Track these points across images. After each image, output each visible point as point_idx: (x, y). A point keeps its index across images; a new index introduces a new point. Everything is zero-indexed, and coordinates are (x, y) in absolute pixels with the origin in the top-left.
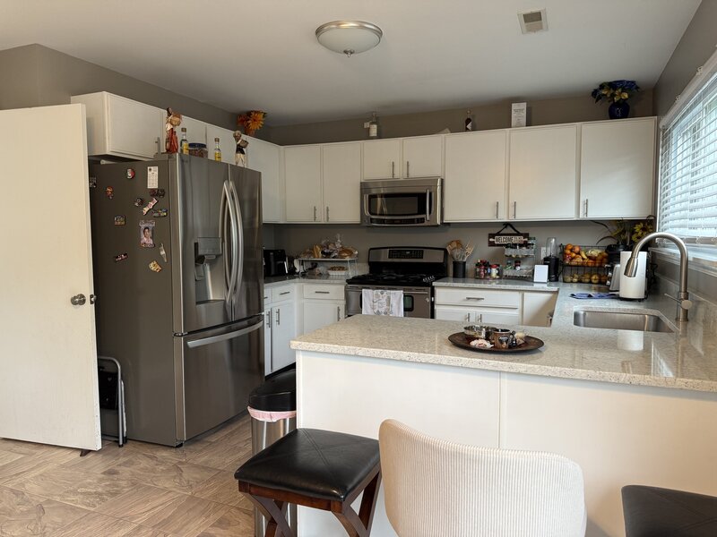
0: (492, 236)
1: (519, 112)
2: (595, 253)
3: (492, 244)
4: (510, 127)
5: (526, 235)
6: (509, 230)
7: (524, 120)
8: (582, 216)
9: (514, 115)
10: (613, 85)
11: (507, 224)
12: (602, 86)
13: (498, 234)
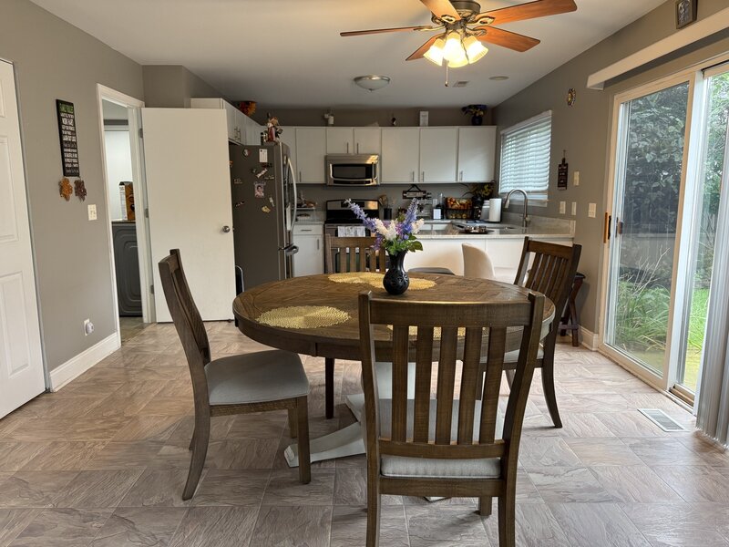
0: (405, 192)
1: (424, 116)
2: (464, 201)
3: (405, 197)
4: (419, 125)
5: (425, 192)
6: (415, 189)
7: (427, 123)
8: (459, 181)
9: (421, 118)
10: (476, 107)
11: (414, 185)
12: (470, 107)
13: (409, 191)
